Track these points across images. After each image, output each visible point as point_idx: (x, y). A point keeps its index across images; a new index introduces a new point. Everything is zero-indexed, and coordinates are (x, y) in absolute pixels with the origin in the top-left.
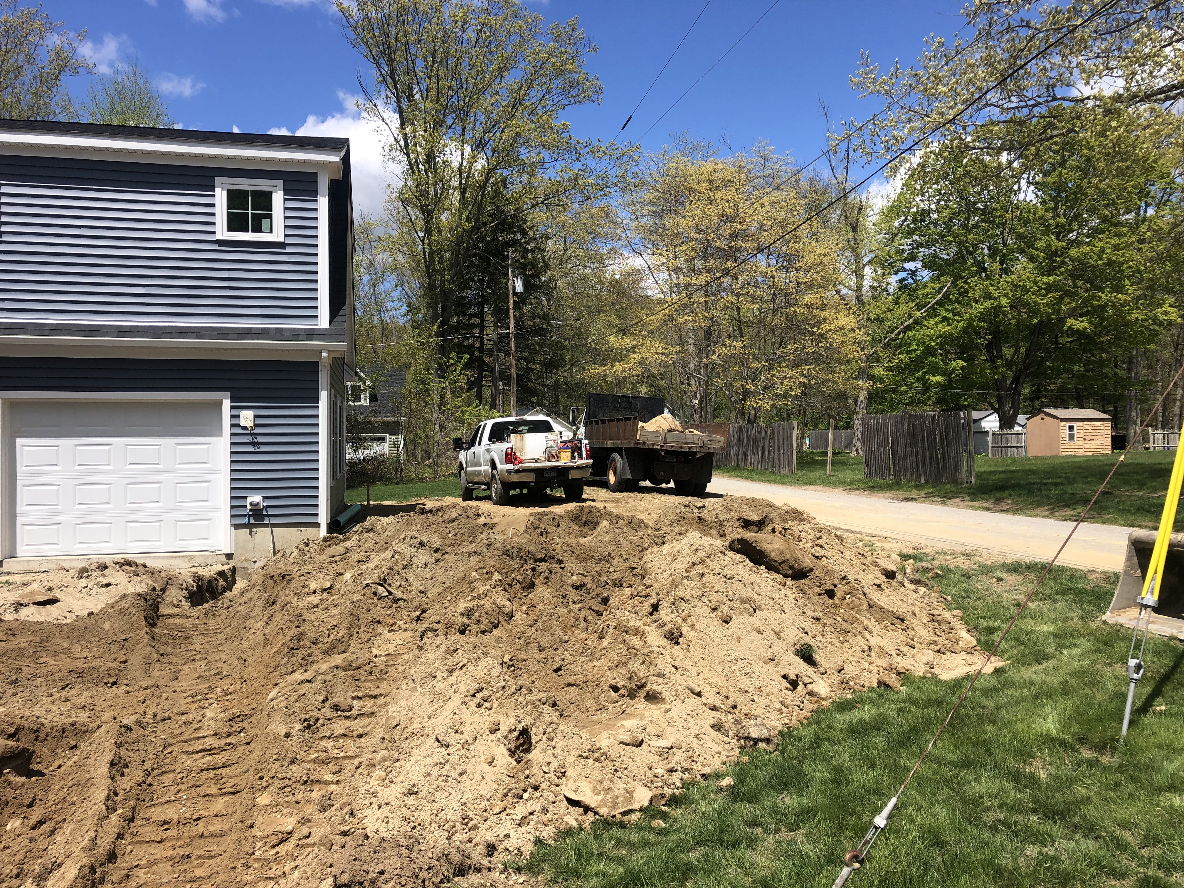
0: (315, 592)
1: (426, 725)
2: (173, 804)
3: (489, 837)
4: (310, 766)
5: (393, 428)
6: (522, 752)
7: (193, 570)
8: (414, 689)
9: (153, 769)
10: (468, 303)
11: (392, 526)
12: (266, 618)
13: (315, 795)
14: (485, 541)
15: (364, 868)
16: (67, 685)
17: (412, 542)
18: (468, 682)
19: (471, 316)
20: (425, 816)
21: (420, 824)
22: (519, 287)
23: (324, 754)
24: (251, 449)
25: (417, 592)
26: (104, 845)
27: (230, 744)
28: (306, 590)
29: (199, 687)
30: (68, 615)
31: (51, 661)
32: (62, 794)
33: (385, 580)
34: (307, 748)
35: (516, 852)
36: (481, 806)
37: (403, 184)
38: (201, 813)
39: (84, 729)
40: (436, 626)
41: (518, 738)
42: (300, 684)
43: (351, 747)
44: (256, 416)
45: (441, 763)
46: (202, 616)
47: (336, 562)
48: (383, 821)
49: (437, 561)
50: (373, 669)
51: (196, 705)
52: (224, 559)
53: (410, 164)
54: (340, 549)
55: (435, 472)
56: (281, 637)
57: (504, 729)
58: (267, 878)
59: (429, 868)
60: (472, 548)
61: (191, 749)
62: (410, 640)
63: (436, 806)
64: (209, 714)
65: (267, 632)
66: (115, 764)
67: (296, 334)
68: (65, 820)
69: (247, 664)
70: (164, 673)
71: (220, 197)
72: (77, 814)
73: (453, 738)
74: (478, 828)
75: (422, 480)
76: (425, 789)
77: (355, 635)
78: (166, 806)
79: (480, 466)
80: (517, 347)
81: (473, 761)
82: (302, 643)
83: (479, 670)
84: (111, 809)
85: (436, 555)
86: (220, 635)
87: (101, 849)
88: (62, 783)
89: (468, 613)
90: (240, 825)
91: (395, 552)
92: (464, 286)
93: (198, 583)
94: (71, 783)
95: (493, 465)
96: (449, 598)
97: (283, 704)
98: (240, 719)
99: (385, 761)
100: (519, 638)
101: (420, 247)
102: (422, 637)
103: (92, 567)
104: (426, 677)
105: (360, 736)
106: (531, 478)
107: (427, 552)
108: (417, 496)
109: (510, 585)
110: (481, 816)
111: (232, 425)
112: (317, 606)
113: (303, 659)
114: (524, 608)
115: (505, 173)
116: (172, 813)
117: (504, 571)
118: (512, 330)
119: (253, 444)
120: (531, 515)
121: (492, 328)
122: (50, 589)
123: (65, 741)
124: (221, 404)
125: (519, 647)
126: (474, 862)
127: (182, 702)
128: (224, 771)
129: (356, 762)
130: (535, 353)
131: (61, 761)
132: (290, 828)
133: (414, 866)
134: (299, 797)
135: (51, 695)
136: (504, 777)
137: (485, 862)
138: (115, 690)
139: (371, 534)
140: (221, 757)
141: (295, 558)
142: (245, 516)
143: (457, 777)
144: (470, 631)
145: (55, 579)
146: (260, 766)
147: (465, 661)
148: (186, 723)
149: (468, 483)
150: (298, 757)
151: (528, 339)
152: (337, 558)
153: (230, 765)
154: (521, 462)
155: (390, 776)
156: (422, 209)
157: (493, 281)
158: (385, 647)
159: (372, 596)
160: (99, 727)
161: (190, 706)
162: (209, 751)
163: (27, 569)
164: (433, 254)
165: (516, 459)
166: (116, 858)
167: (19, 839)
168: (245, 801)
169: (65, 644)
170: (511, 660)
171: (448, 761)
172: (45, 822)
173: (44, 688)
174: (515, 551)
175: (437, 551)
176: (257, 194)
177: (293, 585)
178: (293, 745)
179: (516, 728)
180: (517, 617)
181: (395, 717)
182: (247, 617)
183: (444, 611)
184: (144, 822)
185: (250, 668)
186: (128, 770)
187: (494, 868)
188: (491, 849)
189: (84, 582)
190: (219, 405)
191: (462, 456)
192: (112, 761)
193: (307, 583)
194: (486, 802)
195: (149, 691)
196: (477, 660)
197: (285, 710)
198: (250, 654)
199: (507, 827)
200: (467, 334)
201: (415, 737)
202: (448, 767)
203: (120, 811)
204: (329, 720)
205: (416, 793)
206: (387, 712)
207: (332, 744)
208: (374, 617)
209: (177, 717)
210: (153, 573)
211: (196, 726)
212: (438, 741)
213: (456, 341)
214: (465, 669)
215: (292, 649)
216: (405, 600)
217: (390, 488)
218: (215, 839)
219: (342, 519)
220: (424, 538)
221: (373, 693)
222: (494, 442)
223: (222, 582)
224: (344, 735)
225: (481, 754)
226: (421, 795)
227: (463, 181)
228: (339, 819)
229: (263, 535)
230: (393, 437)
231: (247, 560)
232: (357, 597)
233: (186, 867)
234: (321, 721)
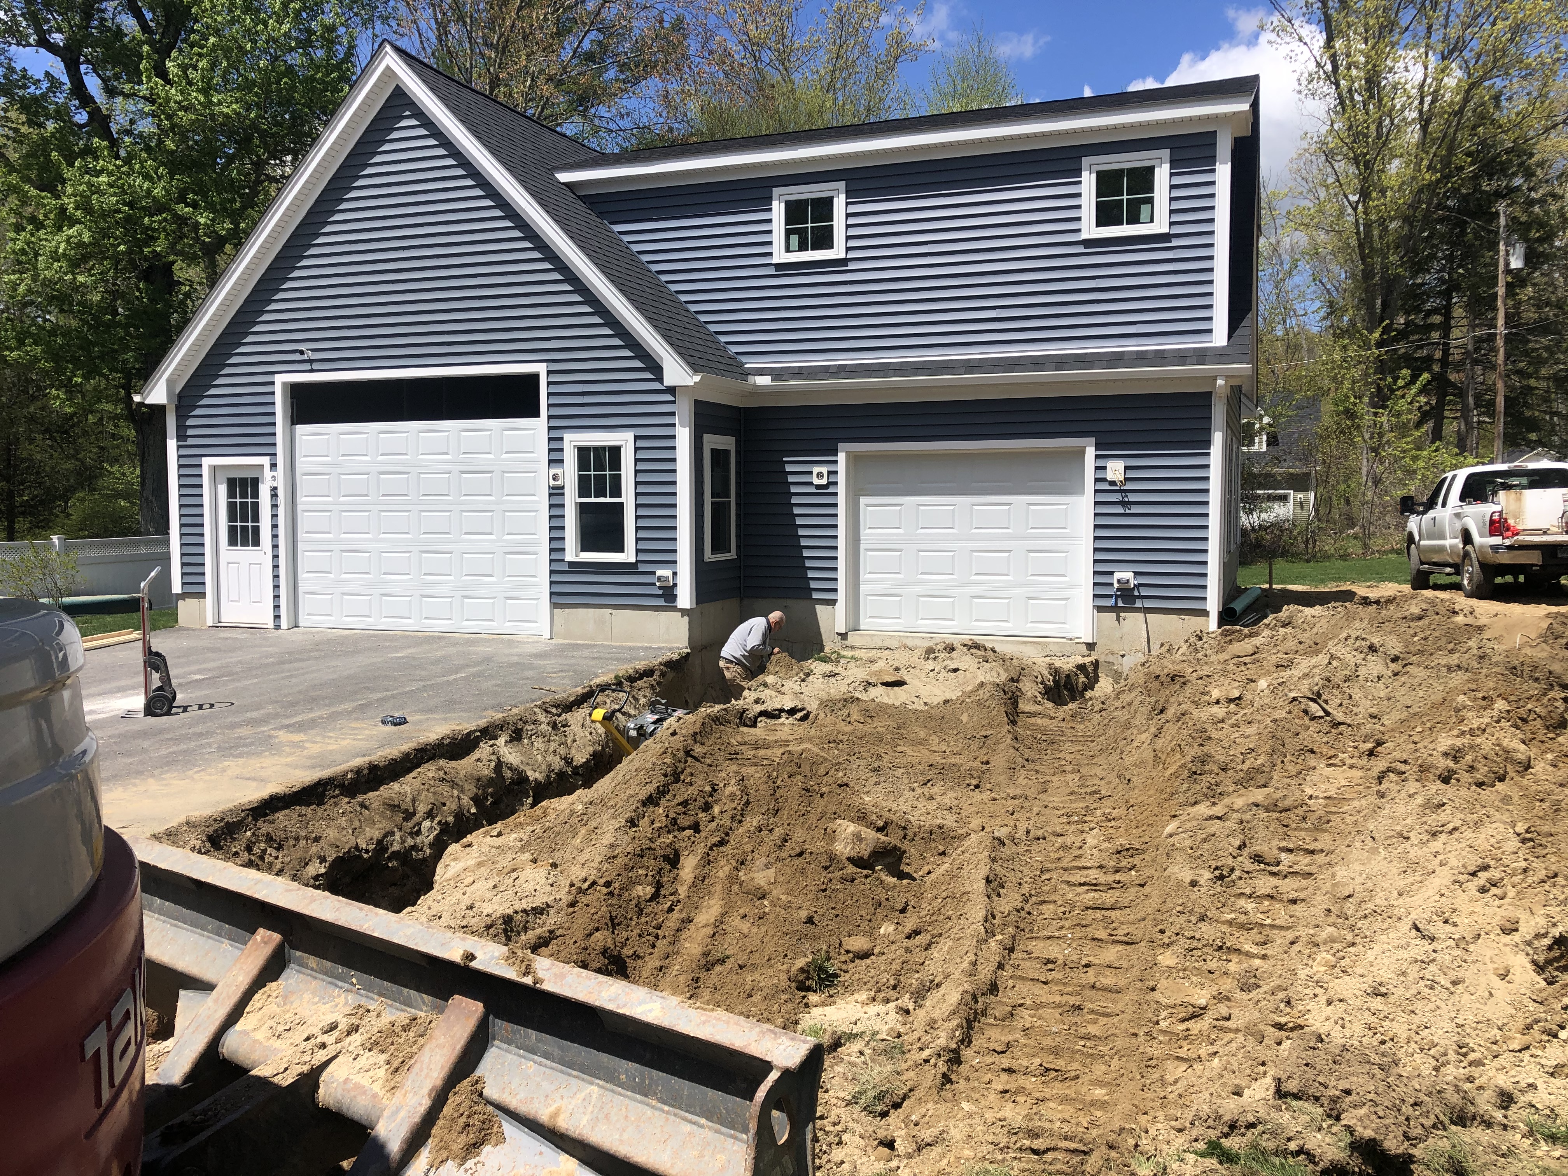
0: (1218, 702)
1: (1396, 903)
2: (1057, 941)
3: (1503, 1081)
4: (1224, 928)
5: (1300, 483)
6: (1557, 969)
7: (1048, 660)
8: (1374, 851)
9: (1031, 895)
10: (1424, 293)
11: (1323, 622)
12: (1153, 730)
13: (1232, 967)
14: (1475, 652)
15: (1321, 1079)
16: (929, 781)
17: (1358, 644)
18: (1464, 853)
19: (1429, 313)
20: (1399, 1028)
21: (1392, 1040)
22: (1516, 263)
23: (1243, 917)
24: (1119, 510)
25: (1367, 715)
26: (985, 973)
27: (1119, 882)
28: (1207, 698)
29: (1074, 805)
30: (916, 700)
31: (909, 751)
32: (936, 904)
33: (1319, 695)
34: (1220, 905)
35: (1548, 1112)
36: (1487, 1035)
37: (1328, 128)
38: (1090, 959)
39: (952, 834)
40: (1403, 767)
41: (1550, 948)
42: (1206, 820)
43: (1281, 914)
44: (1126, 468)
45: (1423, 962)
46: (1068, 718)
47: (1245, 664)
48: (1337, 1023)
49: (1396, 674)
50: (1308, 814)
51: (1072, 828)
52: (1084, 648)
53: (1340, 96)
54: (1247, 646)
55: (1366, 546)
56: (1178, 756)
57: (1527, 929)
58: (1177, 1057)
59: (1415, 1104)
60: (1454, 660)
61: (1072, 879)
62: (1360, 781)
63: (1416, 1020)
64: (1091, 841)
65: (1158, 747)
66: (991, 882)
67: (1182, 357)
68: (941, 935)
69: (1131, 785)
70: (1030, 783)
71: (1088, 182)
72: (955, 930)
73: (1439, 929)
74: (1484, 1065)
75: (1344, 557)
76: (1399, 992)
77: (1280, 766)
78: (1049, 942)
79: (1442, 537)
80: (1508, 356)
81: (1474, 968)
82: (1207, 768)
83: (1484, 838)
84: (990, 933)
85: (1393, 666)
86: (1092, 745)
87: (982, 976)
88: (935, 892)
89: (1455, 754)
90: (1139, 984)
91: (1332, 657)
92: (1419, 267)
93: (1054, 677)
94: (944, 894)
95: (1467, 537)
96: (1419, 729)
97: (1188, 843)
98: (1129, 853)
99: (1334, 941)
100: (1542, 801)
101: (1351, 219)
102: (1380, 779)
103: (939, 647)
104: (1393, 837)
105: (1294, 902)
106: (1534, 558)
107: (1380, 661)
108: (1339, 579)
109: (1524, 720)
110: (1488, 1049)
111: (1097, 480)
112: (1222, 721)
113: (1209, 788)
114: (1549, 756)
115: (1499, 83)
116: (1054, 951)
117: (1512, 698)
118: (1501, 328)
119: (1122, 503)
120: (1548, 616)
121: (1465, 329)
122: (897, 669)
123: (933, 845)
124: (1083, 452)
125: (1541, 814)
126: (1482, 1112)
127: (1057, 820)
128: (1114, 914)
129: (1290, 935)
130: (1540, 362)
131: (930, 867)
132: (1203, 1002)
133: (1393, 1094)
134: (1213, 965)
135: (913, 790)
136: (1526, 1002)
137: (1499, 1115)
138: (977, 796)
139: (1289, 630)
140: (1108, 895)
141: (1183, 654)
142: (1110, 596)
143: (1449, 985)
144: (1458, 781)
145: (901, 658)
146: (1159, 917)
147: (1458, 823)
148: (1064, 847)
149: (1422, 563)
150: (1208, 913)
151: (1529, 341)
152: (1247, 660)
153: (1120, 908)
154: (1517, 534)
155: (1343, 963)
156: (1356, 161)
157: (1470, 254)
158: (1323, 787)
159: (1301, 714)
160: (968, 834)
161: (1067, 827)
162: (1094, 886)
163: (872, 645)
164: (1370, 226)
165: (1508, 529)
166: (998, 991)
167: (894, 947)
168: (1144, 956)
169: (922, 734)
170: (1527, 831)
171: (1434, 960)
172: (920, 933)
173: (906, 781)
174: (1527, 669)
175: (1395, 659)
176: (1133, 173)
177: (1188, 690)
178: (1201, 897)
179: (1547, 933)
180: (1537, 768)
181: (1347, 884)
182: (1127, 725)
183: (1412, 746)
184: (1025, 955)
185: (1136, 791)
186: (1004, 891)
187: (1513, 1128)
188: (1506, 1099)
189: (931, 664)
190: (1082, 453)
191: (1413, 523)
192: (988, 877)
193: (1207, 689)
194: (1496, 1031)
195: (1017, 801)
196: (1478, 824)
197: (1190, 851)
198: (1135, 772)
199: (1529, 1073)
200: (1421, 340)
201: (1379, 917)
202: (1433, 968)
203: (999, 937)
204: (1248, 872)
205: (1384, 995)
206: (1333, 875)
207: (1254, 905)
208: (1305, 743)
209: (1053, 839)
210: (1004, 660)
211: (1076, 853)
212: (1417, 929)
213: (1403, 351)
214: (1456, 834)
215: (1195, 773)
216: (1349, 725)
217: (1298, 567)
218: (1110, 994)
219: (1239, 605)
220: (1376, 640)
221: (1311, 847)
222: (1470, 503)
223: (1082, 679)
224: (1271, 897)
225: (1488, 960)
226: (1392, 999)
227: (1426, 107)
228: (1271, 1006)
229: (1134, 621)
230: (1300, 495)
231: (1112, 653)
232: (1280, 714)
233: (1078, 1019)
234: (1237, 873)
